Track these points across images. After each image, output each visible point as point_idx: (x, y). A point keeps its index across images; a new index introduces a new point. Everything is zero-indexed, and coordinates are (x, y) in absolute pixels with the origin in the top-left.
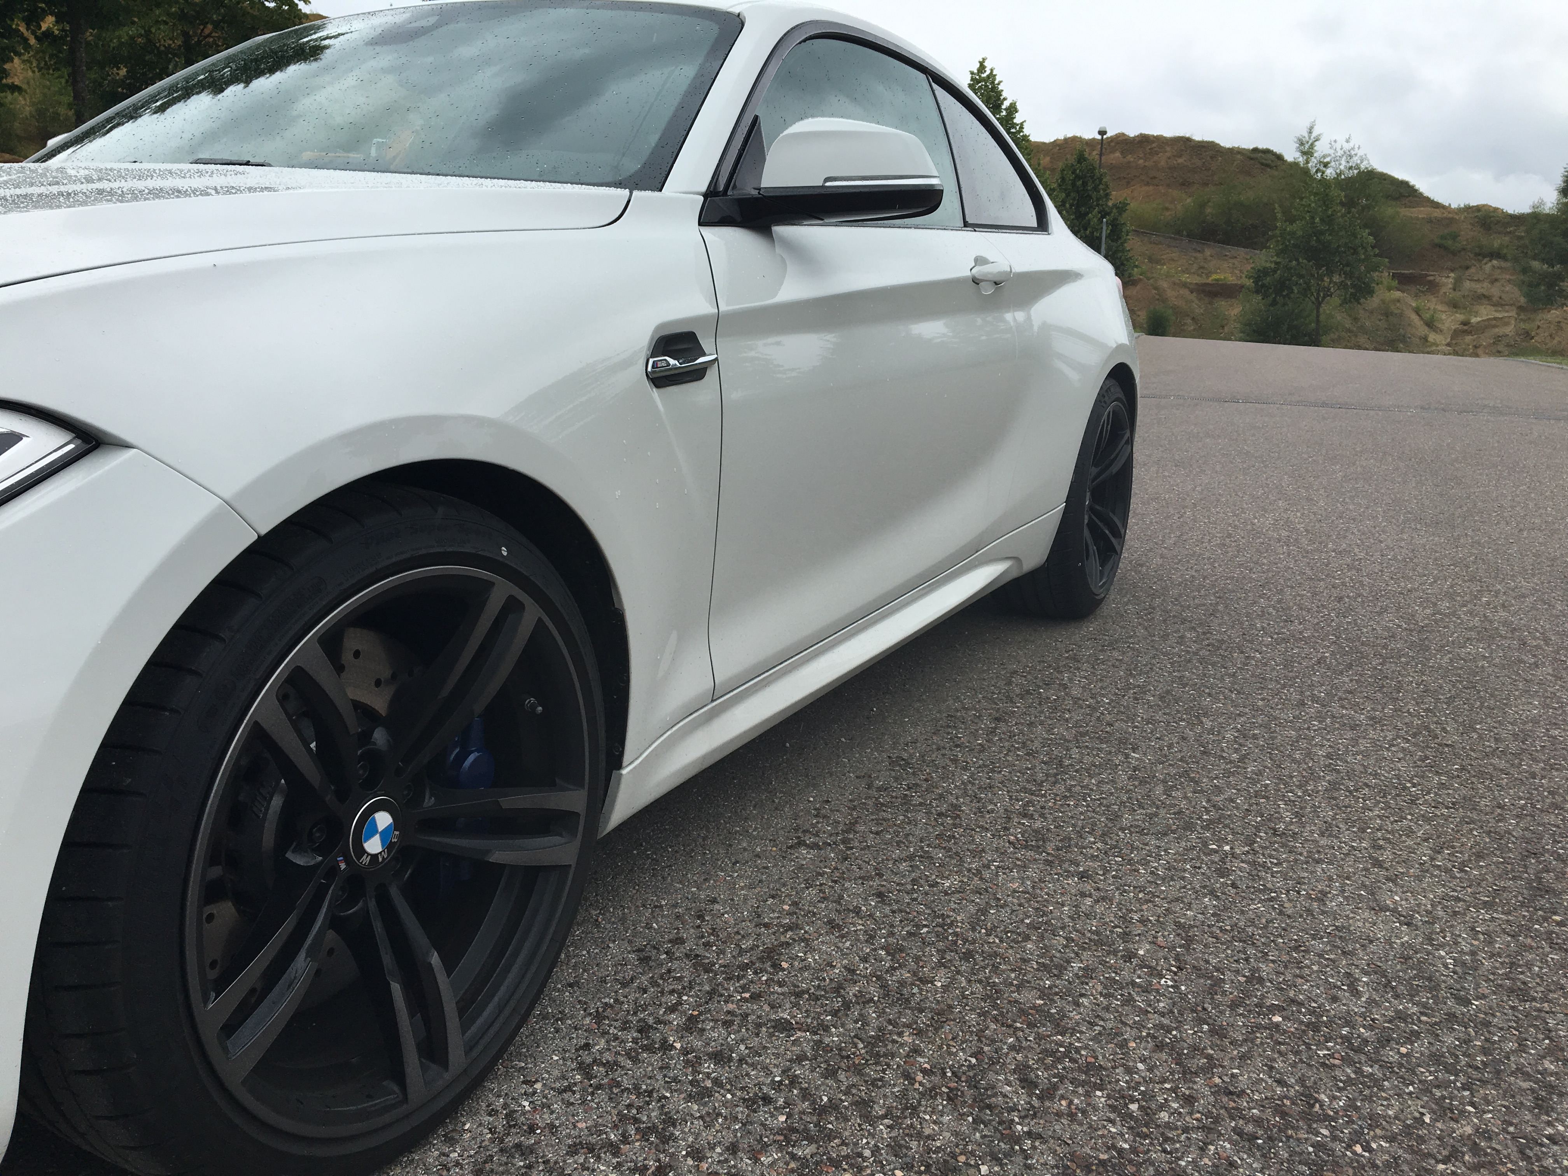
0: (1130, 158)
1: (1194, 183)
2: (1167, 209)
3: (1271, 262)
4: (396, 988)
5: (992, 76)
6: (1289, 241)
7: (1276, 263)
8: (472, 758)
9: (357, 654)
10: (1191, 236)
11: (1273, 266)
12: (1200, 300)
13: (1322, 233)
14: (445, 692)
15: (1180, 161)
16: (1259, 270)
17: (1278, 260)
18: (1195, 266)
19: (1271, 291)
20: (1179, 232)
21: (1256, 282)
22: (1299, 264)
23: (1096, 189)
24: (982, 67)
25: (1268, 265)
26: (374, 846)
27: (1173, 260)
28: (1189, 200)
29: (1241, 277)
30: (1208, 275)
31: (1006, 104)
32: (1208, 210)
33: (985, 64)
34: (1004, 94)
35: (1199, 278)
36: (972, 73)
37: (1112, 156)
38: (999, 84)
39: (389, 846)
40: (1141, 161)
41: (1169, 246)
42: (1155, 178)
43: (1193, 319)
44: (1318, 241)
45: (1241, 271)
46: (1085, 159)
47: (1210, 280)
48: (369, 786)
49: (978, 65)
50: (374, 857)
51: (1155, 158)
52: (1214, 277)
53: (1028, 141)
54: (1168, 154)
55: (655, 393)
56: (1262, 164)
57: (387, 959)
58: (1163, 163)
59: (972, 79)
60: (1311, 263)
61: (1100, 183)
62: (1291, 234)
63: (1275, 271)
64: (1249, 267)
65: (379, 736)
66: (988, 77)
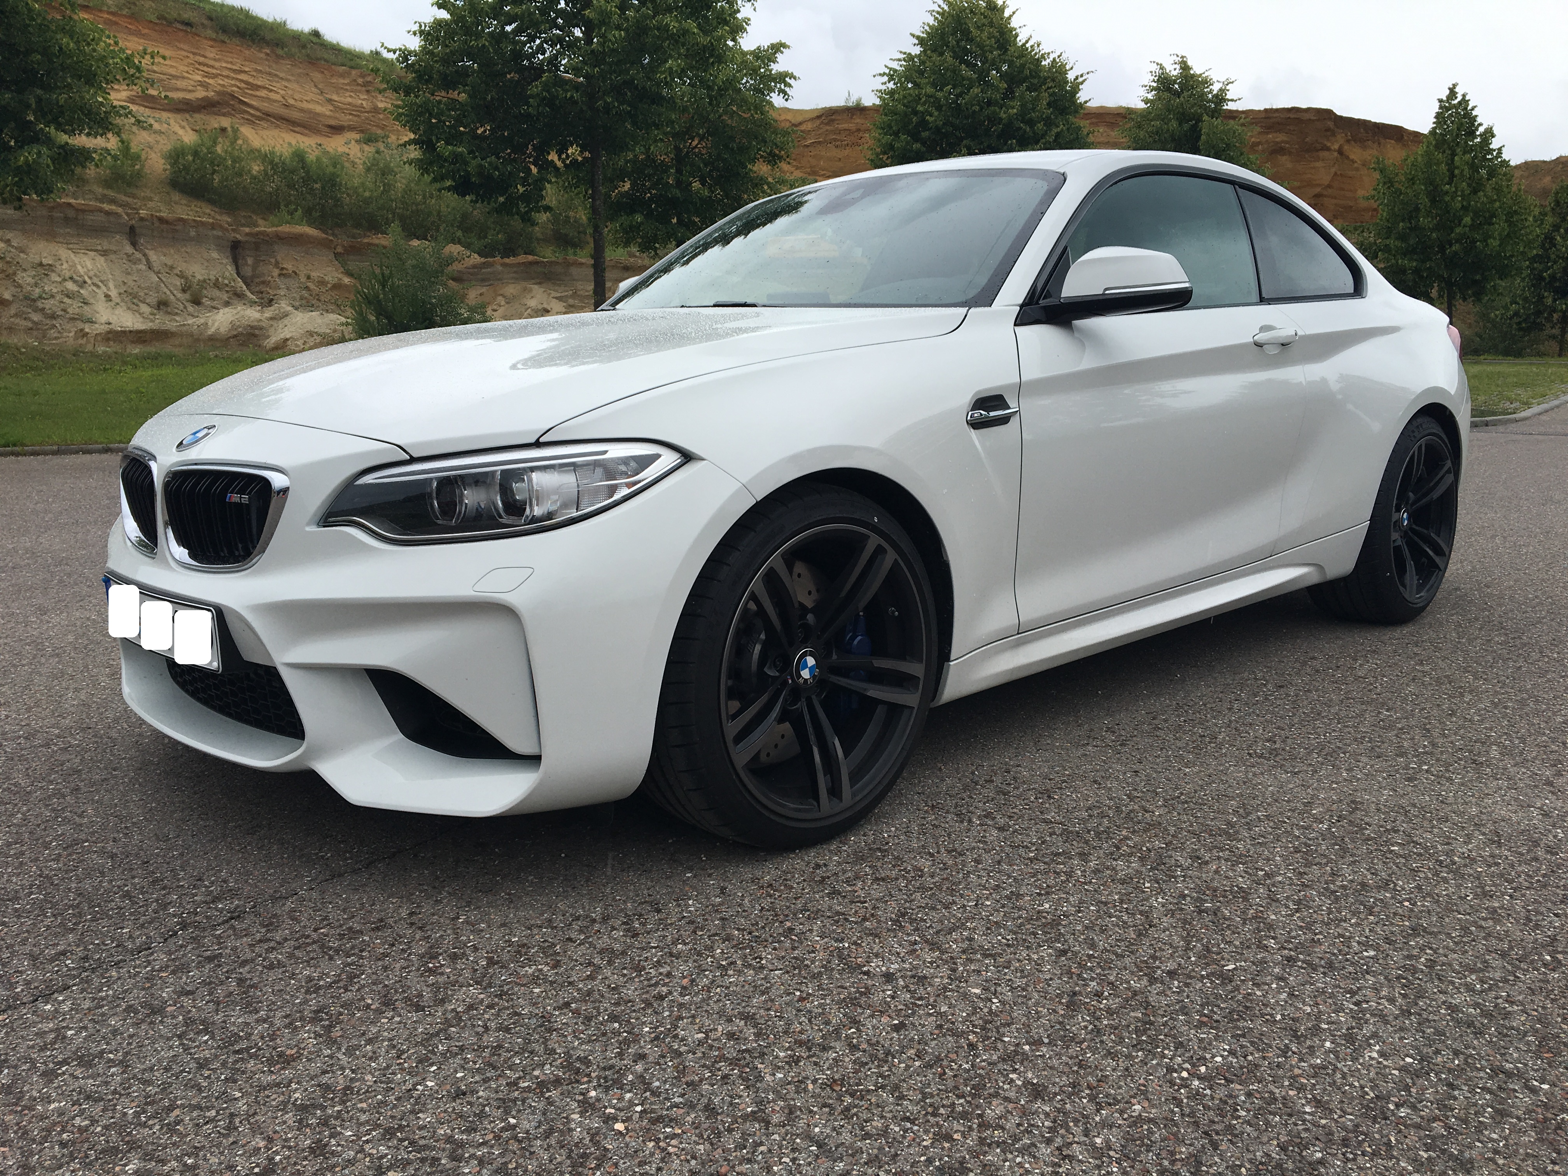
4: (816, 750)
5: (1464, 101)
8: (859, 638)
9: (799, 575)
14: (843, 594)
24: (1452, 92)
26: (805, 674)
31: (1481, 129)
33: (1457, 90)
34: (1479, 120)
36: (1440, 101)
38: (1473, 109)
39: (813, 677)
48: (804, 642)
49: (1448, 92)
50: (806, 680)
53: (1509, 166)
55: (973, 434)
57: (812, 738)
59: (1441, 107)
65: (810, 617)
66: (1460, 103)
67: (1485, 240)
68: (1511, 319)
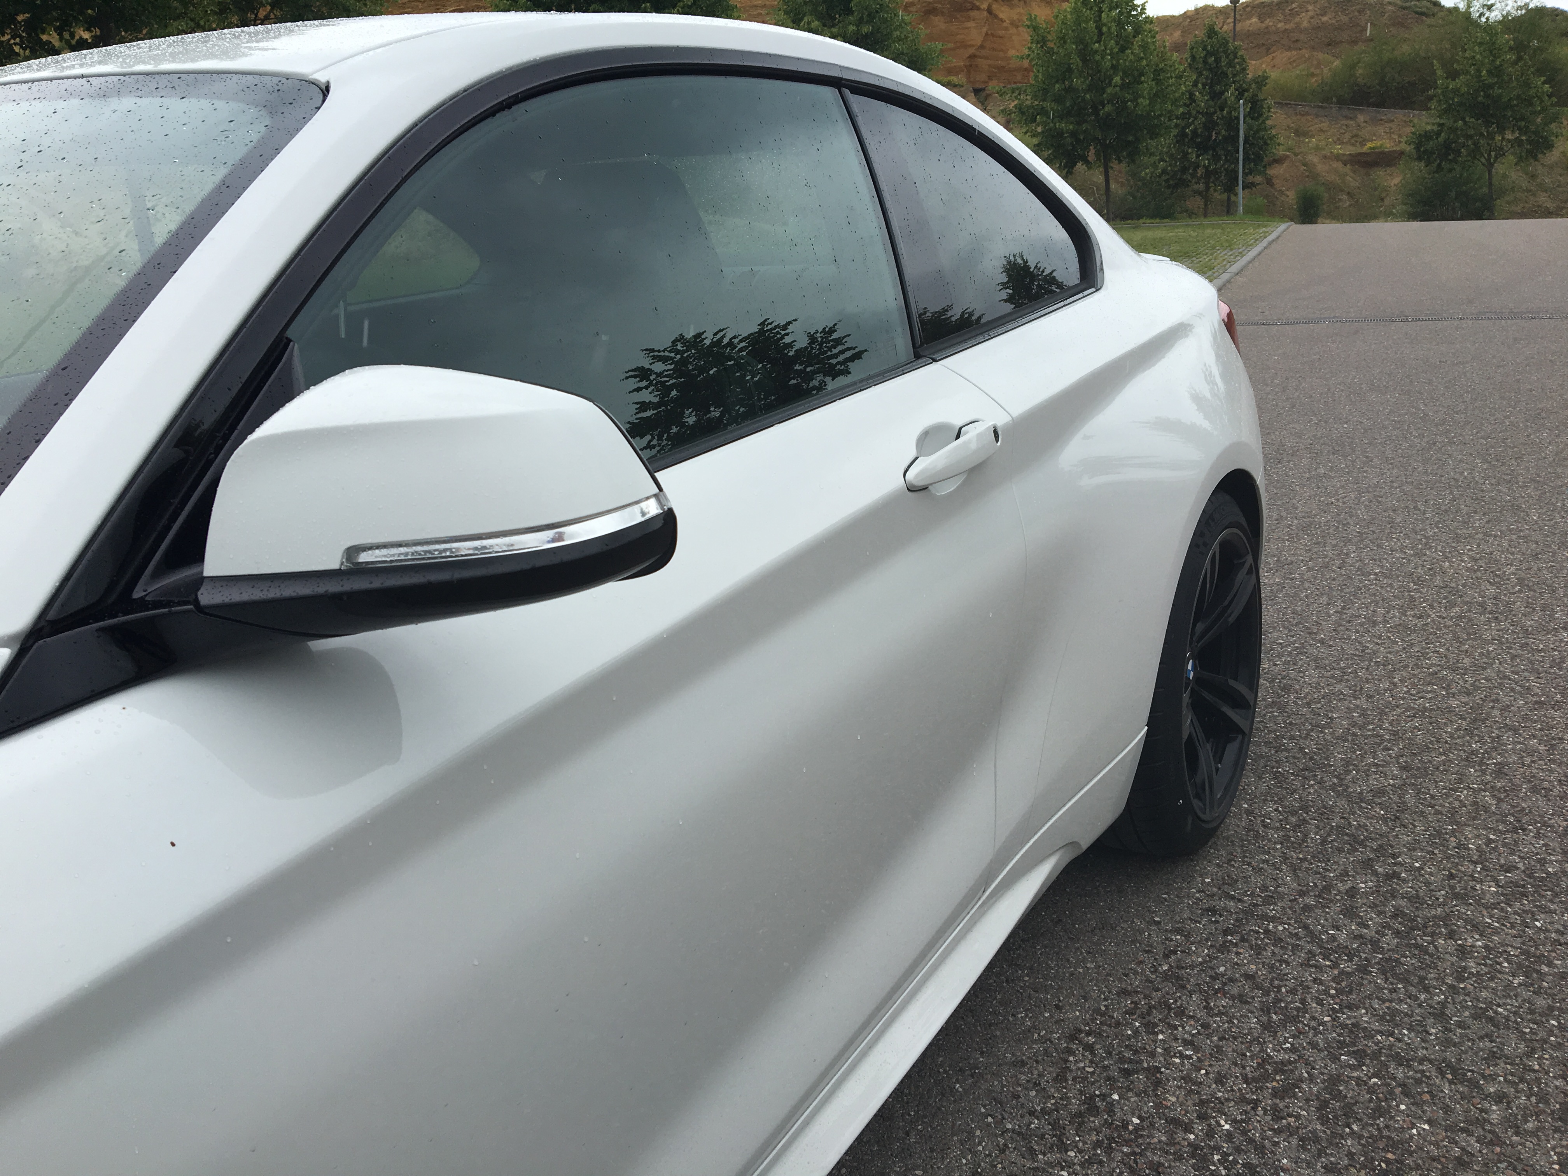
0: (1268, 22)
1: (1341, 42)
2: (1313, 75)
3: (1433, 124)
6: (1453, 100)
7: (1440, 125)
10: (1341, 102)
11: (1435, 128)
12: (1354, 172)
13: (1491, 86)
15: (1325, 19)
16: (1420, 135)
17: (1442, 121)
18: (1347, 136)
19: (1435, 156)
20: (1327, 100)
21: (1417, 148)
22: (1465, 123)
23: (1230, 64)
25: (1429, 128)
27: (1322, 130)
28: (1337, 63)
29: (1400, 142)
30: (1362, 144)
32: (1360, 71)
35: (1351, 148)
37: (1248, 22)
40: (1280, 25)
41: (1317, 116)
42: (1297, 41)
43: (1348, 193)
44: (1487, 96)
45: (1400, 136)
46: (1216, 33)
47: (1365, 149)
51: (1297, 19)
52: (1369, 145)
53: (1151, 21)
54: (1310, 14)
56: (1417, 13)
58: (1305, 24)
60: (1480, 121)
61: (1236, 57)
62: (1456, 91)
63: (1438, 134)
64: (1409, 130)
67: (1135, 100)
68: (1160, 177)
